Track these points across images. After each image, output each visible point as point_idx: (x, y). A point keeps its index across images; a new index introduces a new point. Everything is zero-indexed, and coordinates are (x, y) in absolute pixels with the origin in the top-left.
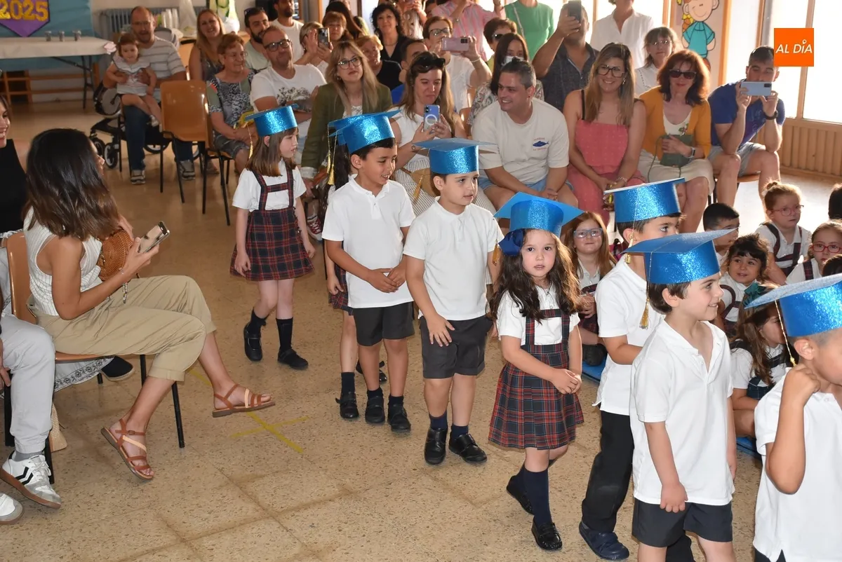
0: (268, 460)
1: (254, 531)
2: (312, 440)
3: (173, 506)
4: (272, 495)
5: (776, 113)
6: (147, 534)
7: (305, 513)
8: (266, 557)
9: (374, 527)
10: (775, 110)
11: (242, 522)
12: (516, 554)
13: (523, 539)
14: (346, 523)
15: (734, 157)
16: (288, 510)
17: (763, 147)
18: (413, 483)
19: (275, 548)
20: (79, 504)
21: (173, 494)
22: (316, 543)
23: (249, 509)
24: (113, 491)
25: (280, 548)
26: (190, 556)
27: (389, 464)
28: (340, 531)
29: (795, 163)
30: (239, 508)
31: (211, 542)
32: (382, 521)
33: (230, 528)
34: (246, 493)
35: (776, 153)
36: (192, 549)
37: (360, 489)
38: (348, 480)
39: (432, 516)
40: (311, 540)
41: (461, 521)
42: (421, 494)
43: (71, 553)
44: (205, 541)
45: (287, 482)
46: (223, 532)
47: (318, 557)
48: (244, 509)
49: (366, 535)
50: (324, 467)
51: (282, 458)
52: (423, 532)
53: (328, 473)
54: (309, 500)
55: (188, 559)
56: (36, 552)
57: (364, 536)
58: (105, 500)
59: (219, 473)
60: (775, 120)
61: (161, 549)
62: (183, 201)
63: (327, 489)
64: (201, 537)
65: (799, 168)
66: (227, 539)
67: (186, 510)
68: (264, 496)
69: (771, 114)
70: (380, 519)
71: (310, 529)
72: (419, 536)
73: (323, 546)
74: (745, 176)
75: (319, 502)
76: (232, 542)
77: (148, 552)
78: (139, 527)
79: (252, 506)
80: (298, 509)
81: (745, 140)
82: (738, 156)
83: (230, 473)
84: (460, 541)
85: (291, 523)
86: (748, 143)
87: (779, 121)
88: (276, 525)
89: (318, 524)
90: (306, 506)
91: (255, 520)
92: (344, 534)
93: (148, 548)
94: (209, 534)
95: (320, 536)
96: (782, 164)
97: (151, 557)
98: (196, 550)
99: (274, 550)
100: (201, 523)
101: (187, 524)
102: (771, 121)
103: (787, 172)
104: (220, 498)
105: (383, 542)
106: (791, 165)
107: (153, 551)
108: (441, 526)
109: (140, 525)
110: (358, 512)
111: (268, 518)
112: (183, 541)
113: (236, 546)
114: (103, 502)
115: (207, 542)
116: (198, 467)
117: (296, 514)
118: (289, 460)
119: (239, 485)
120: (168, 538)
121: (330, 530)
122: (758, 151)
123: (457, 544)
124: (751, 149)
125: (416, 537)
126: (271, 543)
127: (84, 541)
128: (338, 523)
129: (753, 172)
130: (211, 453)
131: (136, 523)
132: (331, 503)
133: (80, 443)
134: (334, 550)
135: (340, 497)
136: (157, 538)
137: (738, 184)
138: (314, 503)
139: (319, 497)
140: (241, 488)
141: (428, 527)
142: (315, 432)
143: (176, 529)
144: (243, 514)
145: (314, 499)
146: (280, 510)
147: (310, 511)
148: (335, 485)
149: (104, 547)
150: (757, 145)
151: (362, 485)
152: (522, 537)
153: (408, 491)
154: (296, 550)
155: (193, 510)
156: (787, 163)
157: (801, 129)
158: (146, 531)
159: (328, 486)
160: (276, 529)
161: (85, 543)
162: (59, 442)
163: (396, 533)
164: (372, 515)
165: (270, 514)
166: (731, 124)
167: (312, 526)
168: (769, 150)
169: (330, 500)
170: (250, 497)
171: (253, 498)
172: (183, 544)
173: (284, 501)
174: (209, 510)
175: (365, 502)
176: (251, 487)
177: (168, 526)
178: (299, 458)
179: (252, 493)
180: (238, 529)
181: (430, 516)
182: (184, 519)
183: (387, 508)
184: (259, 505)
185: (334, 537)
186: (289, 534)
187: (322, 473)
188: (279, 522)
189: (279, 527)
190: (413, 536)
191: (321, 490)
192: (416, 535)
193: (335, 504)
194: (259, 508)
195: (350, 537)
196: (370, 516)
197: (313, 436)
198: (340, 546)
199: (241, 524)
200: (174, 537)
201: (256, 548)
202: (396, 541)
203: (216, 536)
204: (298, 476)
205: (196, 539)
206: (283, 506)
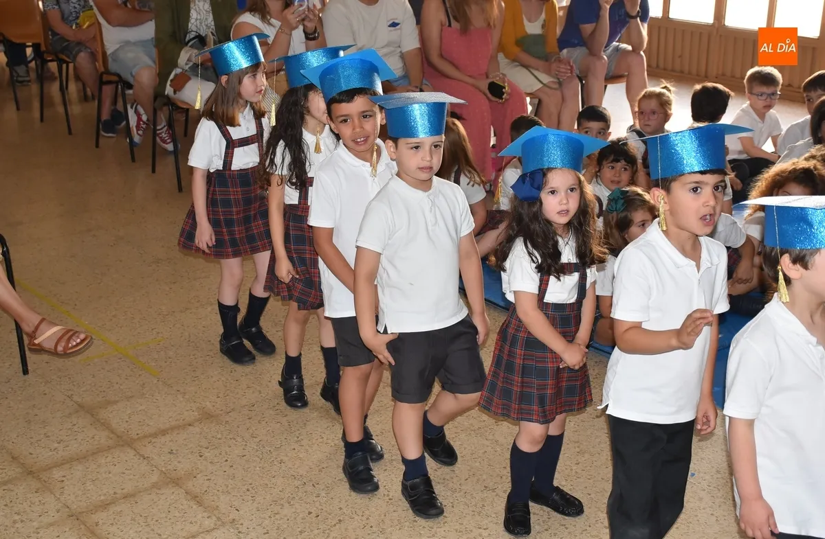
0: (121, 385)
1: (108, 460)
2: (168, 363)
3: (18, 436)
4: (127, 421)
5: (638, 12)
7: (163, 439)
8: (122, 487)
9: (236, 452)
10: (638, 9)
11: (95, 451)
12: (386, 474)
13: (393, 458)
14: (207, 448)
15: (601, 58)
16: (145, 437)
17: (630, 48)
19: (132, 477)
21: (18, 424)
22: (175, 470)
23: (102, 437)
25: (136, 477)
26: (38, 489)
27: (251, 385)
28: (201, 456)
29: (661, 65)
30: (91, 436)
31: (61, 473)
32: (246, 445)
33: (81, 458)
34: (98, 420)
35: (642, 53)
36: (40, 482)
37: (220, 412)
38: (208, 403)
39: (298, 437)
40: (169, 467)
41: (329, 441)
44: (54, 472)
45: (143, 407)
46: (74, 463)
47: (177, 484)
48: (97, 438)
49: (229, 460)
50: (182, 390)
51: (137, 382)
52: (289, 455)
53: (187, 397)
54: (167, 426)
55: (36, 492)
57: (227, 461)
59: (68, 401)
60: (638, 19)
61: (6, 483)
62: (18, 109)
63: (186, 413)
64: (50, 468)
65: (665, 69)
66: (78, 470)
67: (32, 441)
68: (118, 423)
69: (634, 14)
70: (244, 444)
71: (169, 456)
72: (285, 459)
73: (183, 473)
74: (612, 78)
75: (178, 427)
76: (84, 473)
79: (106, 433)
80: (155, 435)
81: (611, 39)
82: (605, 57)
83: (79, 400)
84: (327, 463)
85: (148, 450)
86: (615, 44)
87: (644, 19)
88: (132, 453)
89: (177, 450)
90: (164, 432)
91: (109, 448)
92: (206, 460)
94: (59, 465)
95: (179, 462)
98: (45, 482)
99: (130, 480)
100: (51, 453)
101: (34, 456)
103: (656, 73)
104: (70, 427)
105: (246, 466)
106: (658, 66)
108: (307, 447)
110: (219, 436)
111: (123, 446)
112: (30, 473)
113: (89, 477)
115: (57, 474)
116: (45, 394)
117: (153, 441)
118: (144, 384)
119: (91, 412)
120: (13, 471)
121: (190, 456)
122: (625, 51)
123: (324, 466)
124: (617, 49)
125: (281, 460)
126: (126, 472)
128: (199, 448)
129: (620, 74)
130: (58, 380)
132: (191, 428)
134: (195, 477)
135: (200, 420)
137: (606, 86)
138: (172, 429)
139: (178, 422)
140: (92, 415)
141: (294, 449)
142: (171, 354)
143: (22, 461)
144: (96, 443)
145: (173, 424)
146: (136, 437)
147: (168, 437)
148: (194, 409)
150: (624, 46)
151: (224, 408)
152: (392, 456)
153: (271, 412)
154: (155, 478)
155: (40, 440)
156: (654, 65)
157: (667, 28)
159: (187, 411)
160: (132, 457)
163: (261, 456)
164: (234, 439)
165: (124, 441)
166: (594, 24)
167: (171, 454)
168: (636, 50)
169: (190, 425)
170: (103, 424)
171: (106, 426)
172: (30, 477)
173: (140, 428)
174: (58, 439)
175: (227, 426)
176: (103, 414)
177: (13, 458)
178: (155, 381)
179: (106, 420)
180: (91, 458)
181: (296, 439)
182: (31, 451)
183: (251, 431)
184: (113, 432)
185: (195, 463)
186: (145, 462)
187: (180, 397)
188: (135, 450)
189: (135, 456)
190: (279, 459)
191: (179, 414)
192: (282, 458)
193: (195, 429)
194: (112, 436)
195: (211, 462)
196: (233, 440)
197: (170, 358)
198: (201, 472)
199: (94, 454)
200: (19, 470)
201: (110, 478)
202: (261, 465)
203: (68, 466)
204: (155, 400)
205: (45, 470)
206: (139, 432)
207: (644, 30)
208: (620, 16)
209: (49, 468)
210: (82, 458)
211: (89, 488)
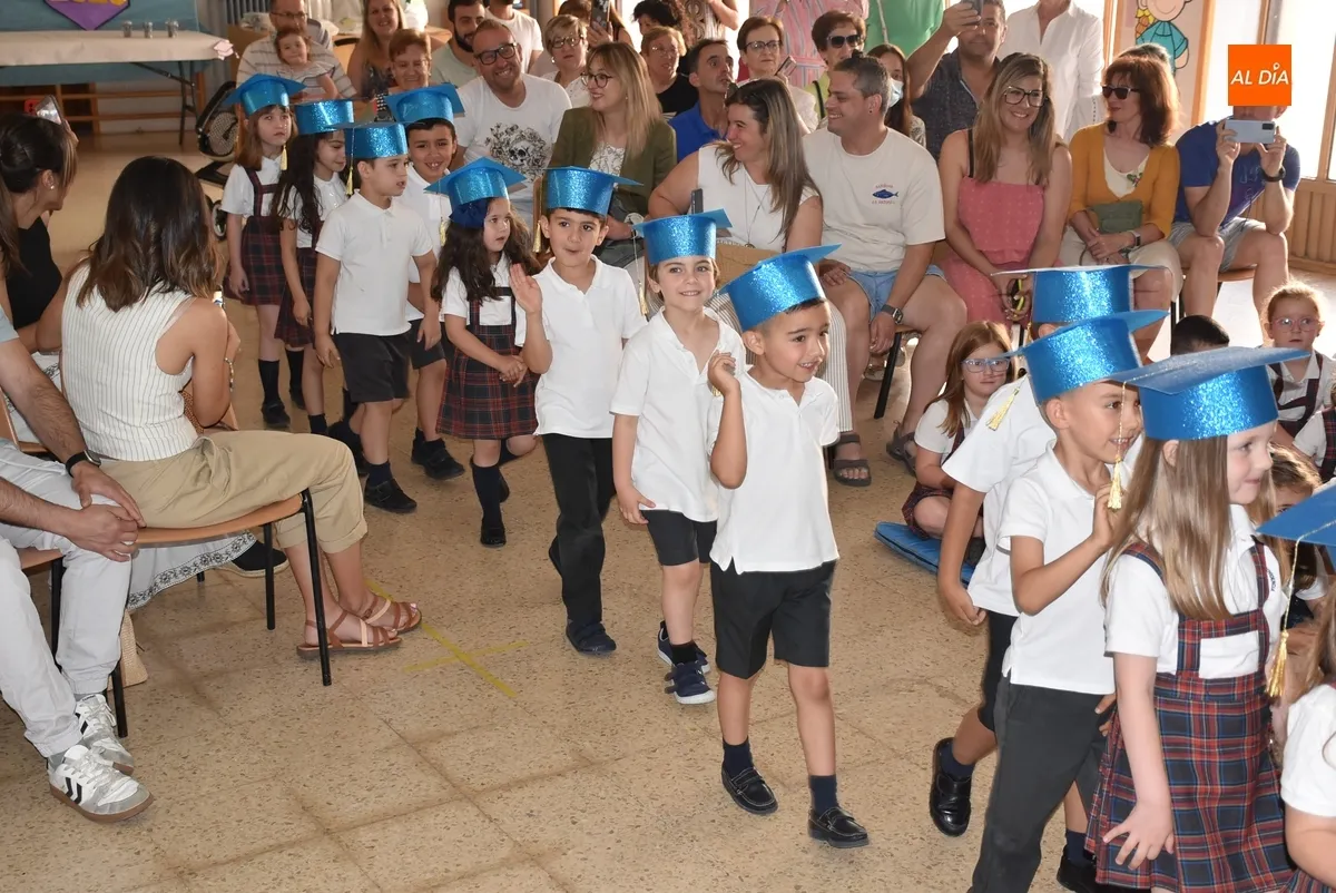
0: (462, 709)
1: (439, 819)
2: (531, 679)
3: (311, 777)
4: (468, 764)
5: (1281, 171)
6: (271, 819)
7: (519, 794)
8: (457, 862)
9: (627, 819)
10: (1281, 166)
11: (420, 806)
12: (852, 868)
14: (583, 811)
15: (1213, 240)
16: (494, 789)
17: (1262, 226)
18: (691, 750)
19: (472, 847)
20: (165, 769)
21: (312, 758)
22: (536, 842)
23: (431, 785)
24: (218, 750)
25: (478, 848)
26: (337, 857)
27: (652, 720)
28: (574, 823)
29: (1313, 251)
30: (416, 782)
31: (371, 835)
32: (641, 810)
33: (399, 815)
34: (425, 759)
35: (1282, 235)
36: (341, 846)
37: (606, 758)
38: (587, 744)
39: (720, 803)
40: (527, 837)
42: (703, 769)
43: (153, 846)
44: (361, 833)
45: (492, 744)
46: (389, 821)
47: (539, 864)
48: (424, 786)
49: (615, 831)
50: (549, 721)
51: (485, 705)
52: (706, 829)
53: (557, 732)
54: (526, 773)
55: (334, 861)
56: (98, 844)
57: (612, 832)
58: (206, 765)
59: (385, 728)
60: (1281, 182)
61: (292, 844)
63: (554, 756)
64: (355, 827)
65: (1319, 259)
66: (396, 831)
67: (332, 784)
68: (455, 765)
69: (1274, 174)
70: (638, 807)
71: (527, 819)
72: (699, 835)
73: (547, 846)
74: (1231, 271)
75: (542, 777)
76: (403, 838)
77: (272, 849)
78: (259, 808)
80: (507, 787)
82: (1220, 238)
83: (401, 728)
85: (496, 809)
86: (1237, 219)
87: (1289, 183)
88: (473, 811)
89: (539, 812)
90: (520, 784)
91: (441, 802)
92: (581, 829)
93: (272, 842)
94: (370, 822)
95: (542, 830)
96: (1291, 253)
97: (276, 857)
98: (348, 847)
99: (470, 851)
100: (357, 805)
101: (333, 806)
102: (1273, 184)
103: (1299, 265)
104: (386, 767)
105: (642, 842)
106: (1306, 254)
107: (280, 848)
109: (260, 805)
110: (602, 794)
111: (461, 800)
112: (327, 832)
113: (411, 843)
114: (202, 768)
115: (365, 836)
116: (353, 716)
117: (505, 795)
118: (494, 710)
119: (417, 747)
120: (302, 828)
121: (558, 822)
122: (1254, 232)
123: (757, 849)
124: (1241, 228)
125: (694, 837)
126: (464, 840)
127: (172, 828)
128: (571, 811)
129: (1246, 265)
130: (372, 695)
131: (254, 802)
132: (560, 779)
133: (167, 675)
134: (564, 854)
135: (575, 770)
136: (285, 826)
137: (1220, 285)
138: (534, 779)
139: (542, 769)
140: (419, 752)
141: (714, 821)
142: (536, 665)
143: (316, 814)
144: (423, 793)
145: (534, 771)
146: (480, 788)
147: (527, 791)
148: (567, 751)
149: (204, 839)
150: (1252, 223)
151: (610, 752)
153: (681, 762)
154: (504, 852)
155: (343, 785)
156: (1301, 251)
157: (1324, 196)
158: (270, 815)
159: (556, 753)
160: (473, 818)
161: (175, 831)
162: (134, 673)
164: (625, 800)
165: (461, 793)
166: (1207, 188)
167: (530, 816)
168: (1272, 230)
169: (559, 775)
170: (433, 766)
171: (438, 769)
172: (326, 837)
173: (486, 774)
174: (368, 785)
175: (614, 779)
176: (435, 750)
177: (303, 808)
178: (511, 706)
179: (437, 759)
180: (414, 817)
181: (716, 805)
182: (329, 799)
183: (649, 789)
184: (447, 779)
185: (565, 833)
186: (493, 826)
187: (546, 731)
188: (478, 807)
189: (477, 816)
190: (690, 835)
191: (545, 757)
192: (695, 833)
193: (569, 782)
194: (446, 784)
195: (589, 833)
196: (622, 802)
197: (534, 672)
198: (574, 847)
199: (418, 809)
200: (312, 827)
201: (441, 847)
202: (662, 842)
203: (378, 826)
204: (509, 735)
205: (348, 829)
206: (485, 781)
207: (1289, 199)
208: (1250, 176)
209: (353, 827)
210: (401, 815)
211: (410, 860)
